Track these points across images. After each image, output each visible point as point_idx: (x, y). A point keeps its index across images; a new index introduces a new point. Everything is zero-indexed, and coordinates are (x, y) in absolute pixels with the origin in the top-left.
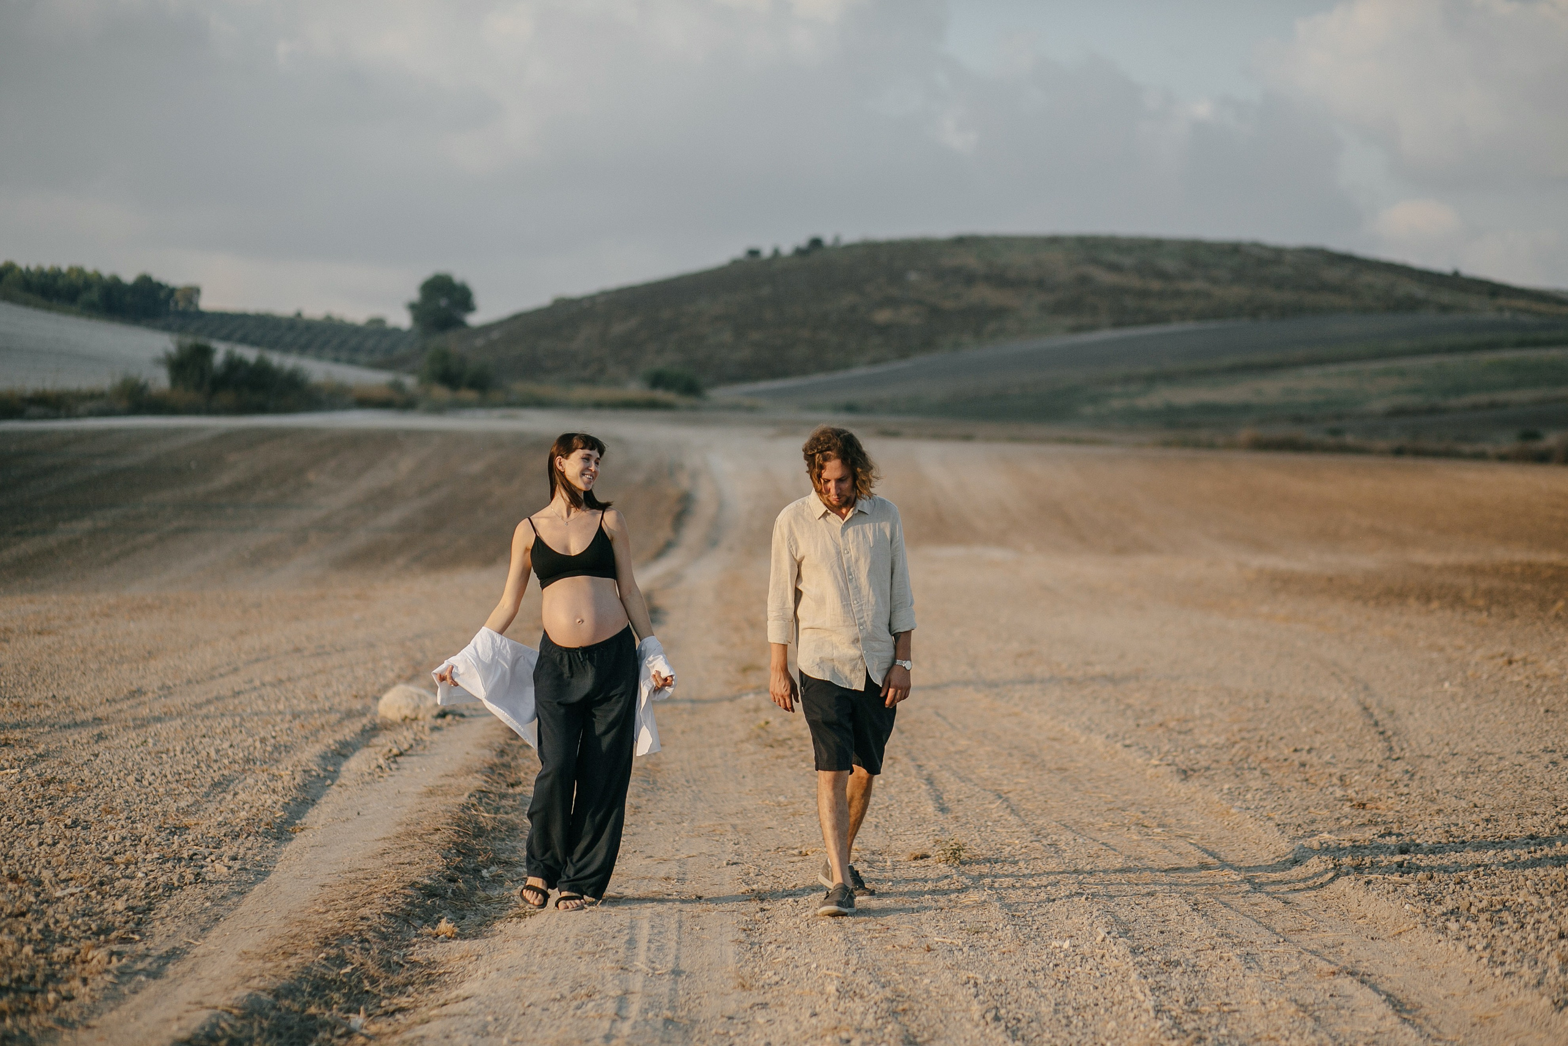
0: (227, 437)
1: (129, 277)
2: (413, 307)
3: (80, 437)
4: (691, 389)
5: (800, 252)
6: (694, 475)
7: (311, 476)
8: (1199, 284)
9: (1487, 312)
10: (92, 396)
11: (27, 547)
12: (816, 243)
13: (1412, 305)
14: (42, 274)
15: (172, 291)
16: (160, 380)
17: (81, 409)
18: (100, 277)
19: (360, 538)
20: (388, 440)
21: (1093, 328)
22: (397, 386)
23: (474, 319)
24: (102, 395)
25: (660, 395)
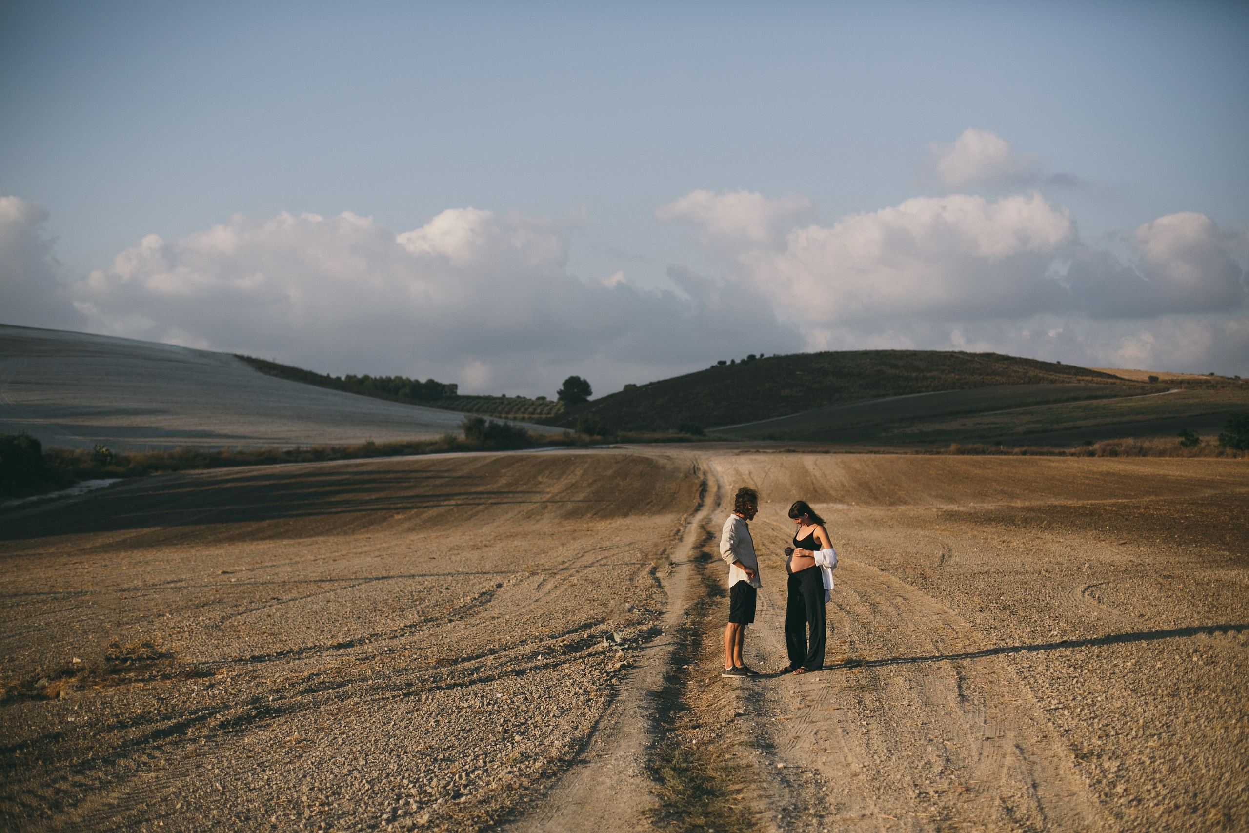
0: (497, 461)
1: (423, 380)
2: (560, 393)
3: (434, 463)
4: (698, 431)
5: (743, 361)
6: (705, 474)
7: (540, 479)
8: (934, 373)
9: (1074, 382)
10: (432, 444)
11: (432, 512)
12: (752, 357)
13: (1037, 380)
14: (381, 380)
15: (444, 386)
16: (462, 436)
17: (428, 449)
18: (409, 381)
19: (570, 506)
20: (567, 461)
21: (884, 396)
22: (566, 435)
23: (591, 398)
24: (436, 443)
25: (683, 435)
